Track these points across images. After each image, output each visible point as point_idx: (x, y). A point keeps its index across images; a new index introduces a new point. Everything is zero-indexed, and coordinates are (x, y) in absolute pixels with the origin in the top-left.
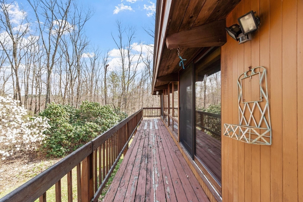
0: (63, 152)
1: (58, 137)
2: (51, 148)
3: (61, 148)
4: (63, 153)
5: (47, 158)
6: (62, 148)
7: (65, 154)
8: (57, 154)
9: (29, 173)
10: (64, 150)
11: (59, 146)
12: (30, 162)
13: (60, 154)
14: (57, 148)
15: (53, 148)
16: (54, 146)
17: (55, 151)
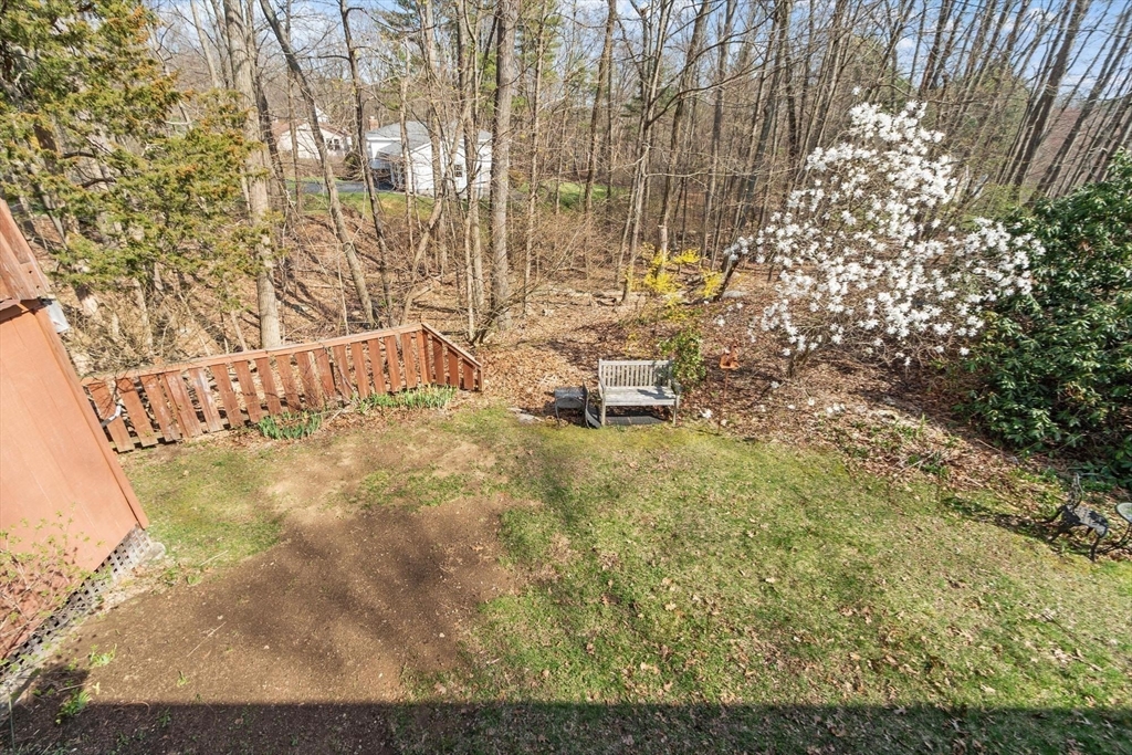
0: (1036, 433)
1: (1059, 349)
2: (995, 386)
3: (1036, 412)
4: (1035, 439)
5: (953, 418)
6: (1040, 412)
7: (1039, 446)
8: (1005, 425)
9: (856, 435)
10: (1047, 430)
11: (1038, 395)
12: (892, 396)
13: (1015, 432)
14: (1018, 400)
15: (1002, 392)
16: (1011, 385)
17: (999, 409)
